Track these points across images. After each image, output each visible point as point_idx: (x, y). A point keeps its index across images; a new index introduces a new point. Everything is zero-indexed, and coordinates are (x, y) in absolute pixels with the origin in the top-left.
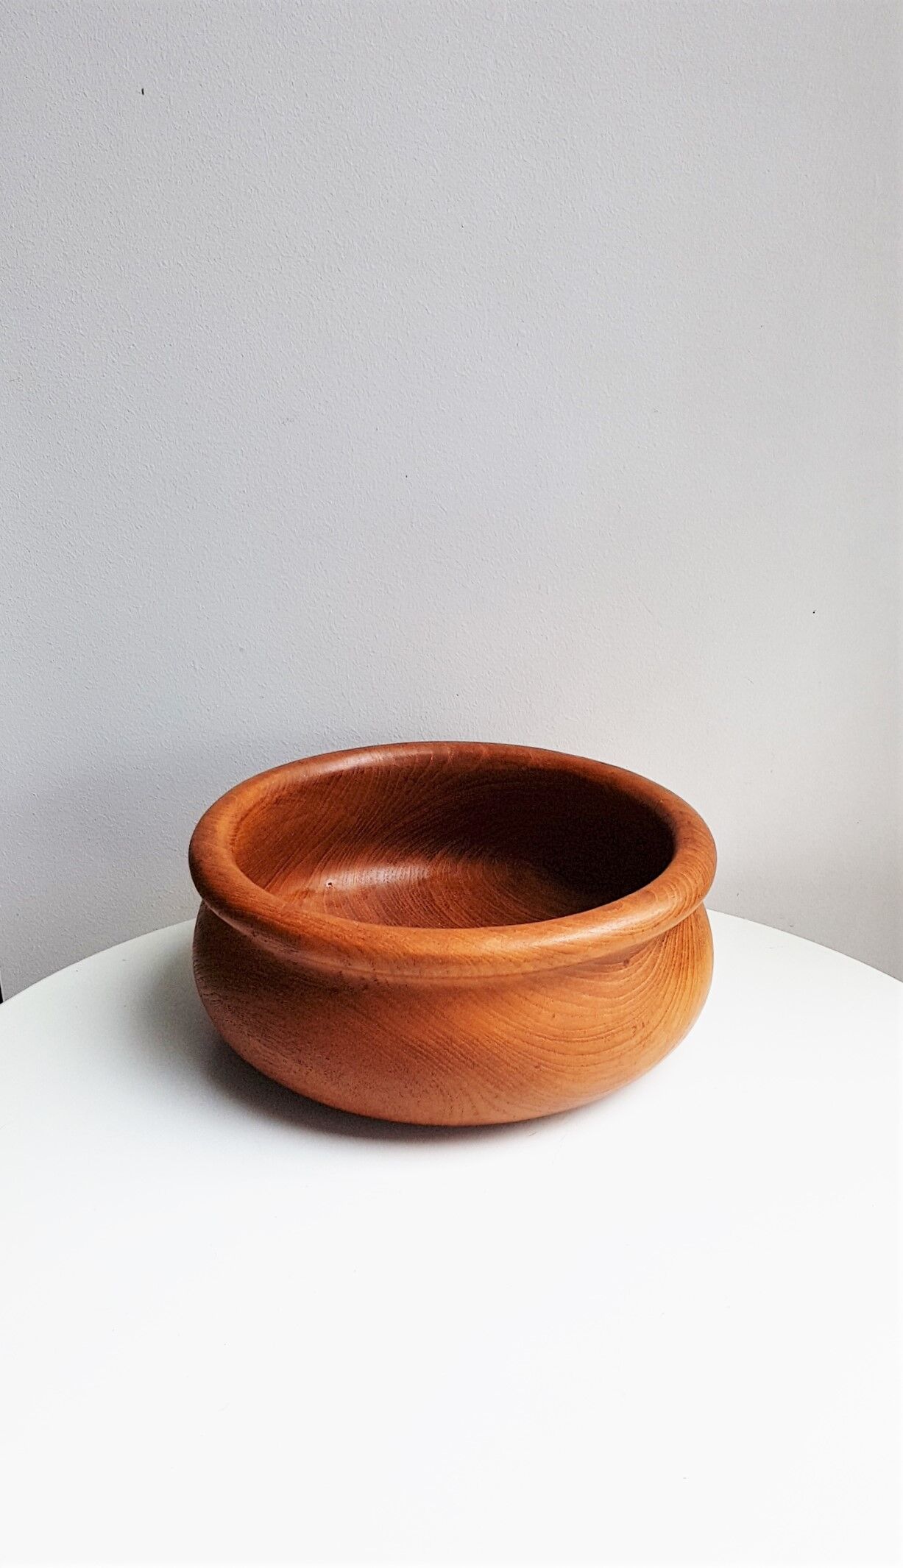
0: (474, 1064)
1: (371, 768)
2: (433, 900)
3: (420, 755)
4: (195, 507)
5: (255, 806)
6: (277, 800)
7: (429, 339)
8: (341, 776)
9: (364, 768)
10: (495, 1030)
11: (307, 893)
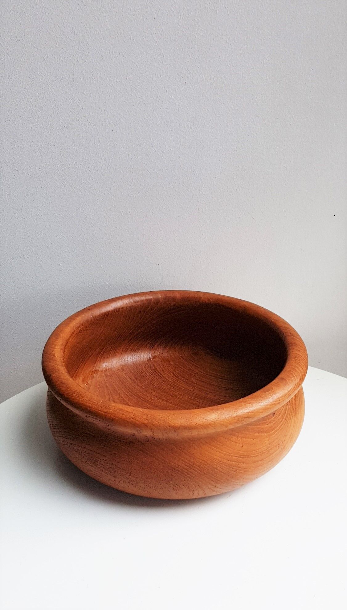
0: (205, 474)
1: (123, 308)
2: (156, 369)
3: (146, 299)
4: (18, 176)
5: (70, 337)
6: (80, 331)
7: (138, 81)
8: (109, 314)
9: (119, 308)
10: (215, 457)
11: (96, 372)
